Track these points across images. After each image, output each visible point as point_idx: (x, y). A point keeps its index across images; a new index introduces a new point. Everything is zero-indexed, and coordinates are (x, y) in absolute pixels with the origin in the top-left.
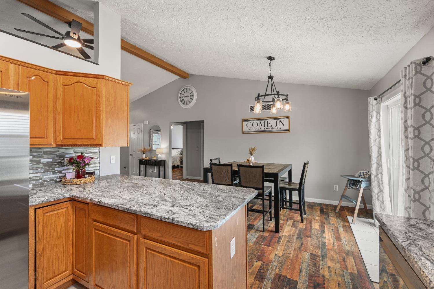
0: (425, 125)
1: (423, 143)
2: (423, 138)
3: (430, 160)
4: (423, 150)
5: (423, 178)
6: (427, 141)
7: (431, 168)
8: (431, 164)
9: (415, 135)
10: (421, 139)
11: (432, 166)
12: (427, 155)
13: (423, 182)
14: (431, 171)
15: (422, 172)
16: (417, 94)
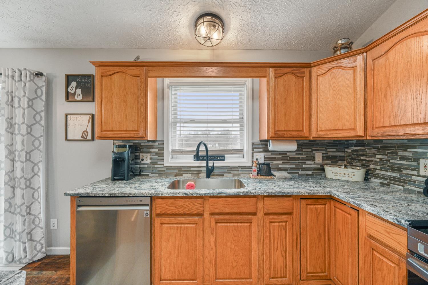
0: (36, 124)
1: (34, 139)
2: (34, 135)
3: (39, 152)
4: (33, 145)
5: (33, 167)
6: (37, 137)
7: (40, 158)
8: (40, 155)
9: (28, 132)
10: (32, 135)
11: (41, 156)
12: (37, 148)
13: (33, 170)
14: (40, 160)
15: (32, 162)
16: (31, 98)
